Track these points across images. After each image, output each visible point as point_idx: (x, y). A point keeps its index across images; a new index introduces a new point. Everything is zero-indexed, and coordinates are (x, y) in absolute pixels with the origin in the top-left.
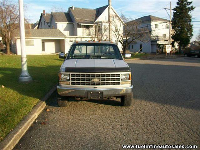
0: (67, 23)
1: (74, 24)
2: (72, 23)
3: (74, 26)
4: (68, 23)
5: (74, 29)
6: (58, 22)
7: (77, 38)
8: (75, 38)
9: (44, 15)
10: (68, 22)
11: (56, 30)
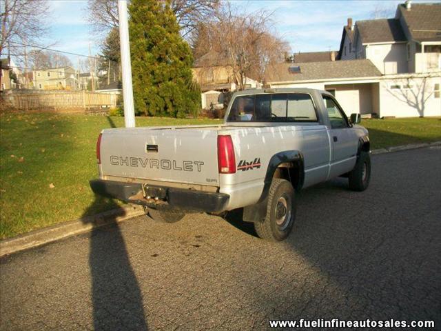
0: (393, 44)
1: (409, 46)
2: (406, 44)
3: (409, 50)
4: (394, 42)
5: (409, 58)
6: (368, 42)
7: (411, 78)
8: (408, 78)
9: (350, 29)
10: (395, 40)
11: (364, 61)
